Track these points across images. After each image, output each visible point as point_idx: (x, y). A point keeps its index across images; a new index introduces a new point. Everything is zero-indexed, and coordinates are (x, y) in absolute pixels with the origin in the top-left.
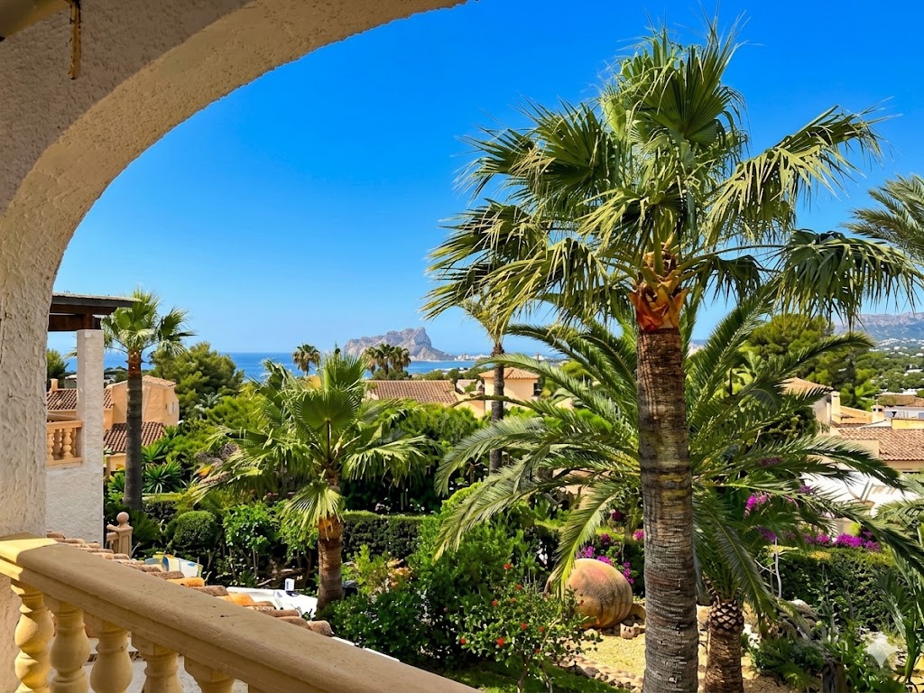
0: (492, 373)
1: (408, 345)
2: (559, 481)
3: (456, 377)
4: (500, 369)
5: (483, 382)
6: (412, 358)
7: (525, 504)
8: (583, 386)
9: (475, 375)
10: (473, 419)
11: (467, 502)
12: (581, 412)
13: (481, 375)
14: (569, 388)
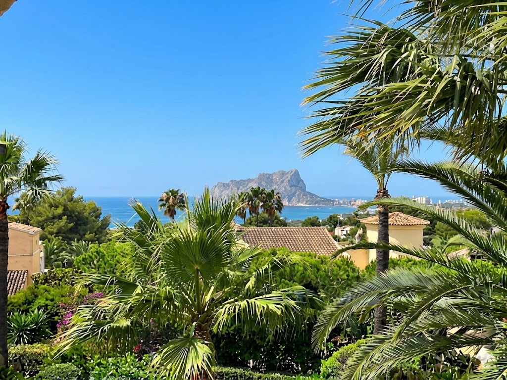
0: (375, 219)
1: (280, 188)
2: (454, 341)
3: (334, 222)
4: (384, 215)
5: (364, 229)
6: (285, 203)
7: (416, 366)
8: (482, 233)
9: (355, 222)
10: (354, 270)
11: (350, 361)
12: (478, 263)
13: (363, 221)
14: (467, 236)
